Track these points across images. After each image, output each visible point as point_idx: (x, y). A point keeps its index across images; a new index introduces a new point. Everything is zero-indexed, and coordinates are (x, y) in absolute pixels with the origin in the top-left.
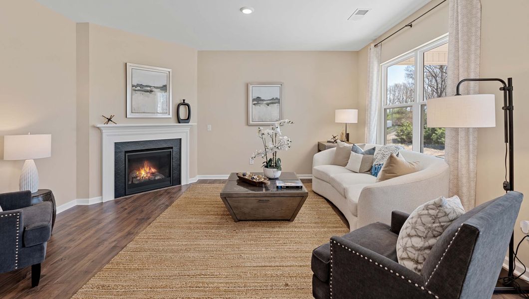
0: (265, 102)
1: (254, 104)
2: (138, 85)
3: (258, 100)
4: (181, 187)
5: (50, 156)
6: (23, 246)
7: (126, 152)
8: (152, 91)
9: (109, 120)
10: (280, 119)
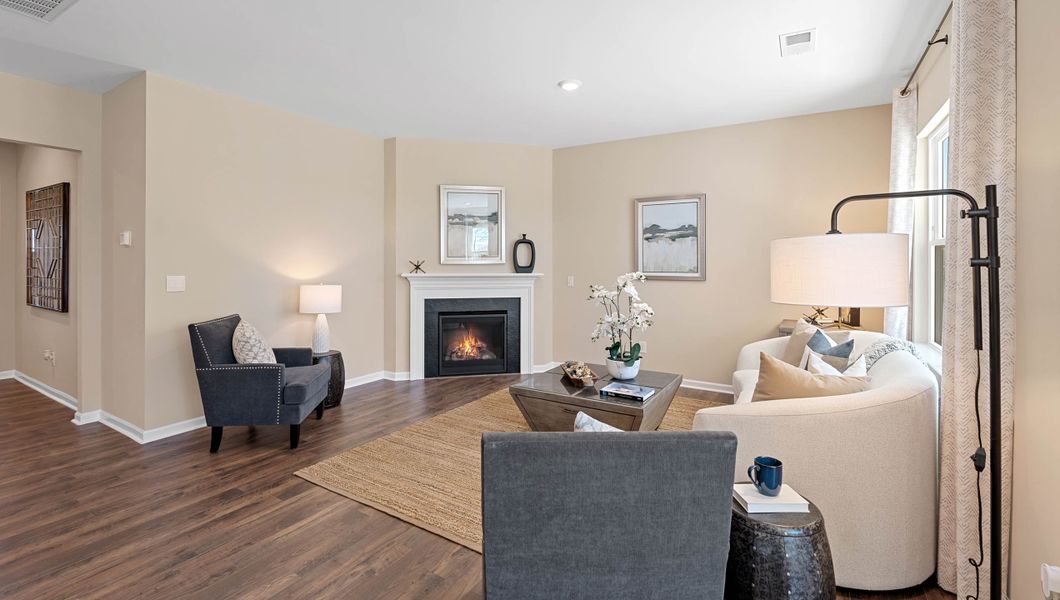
0: (668, 235)
1: (647, 239)
2: (456, 216)
3: (654, 232)
4: (519, 377)
5: (339, 311)
6: (283, 403)
7: (441, 313)
8: (475, 223)
9: (418, 267)
10: (699, 269)
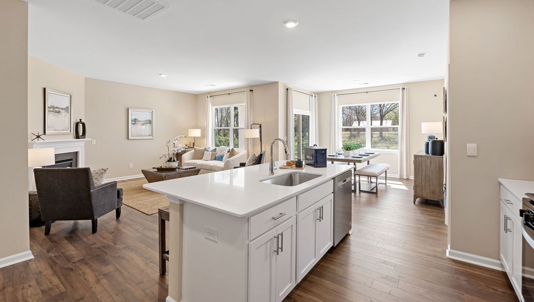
1: (133, 124)
2: (51, 107)
3: (135, 121)
8: (59, 112)
9: (38, 137)
10: (152, 135)
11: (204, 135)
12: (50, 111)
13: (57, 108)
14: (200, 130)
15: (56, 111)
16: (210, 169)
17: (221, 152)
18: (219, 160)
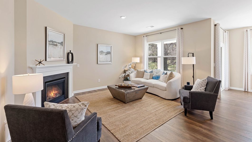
0: (105, 53)
1: (100, 54)
2: (51, 41)
3: (102, 52)
7: (46, 82)
8: (57, 45)
9: (40, 62)
10: (111, 61)
11: (141, 62)
12: (50, 44)
13: (55, 42)
14: (139, 58)
15: (54, 44)
16: (153, 86)
17: (157, 73)
18: (155, 79)
